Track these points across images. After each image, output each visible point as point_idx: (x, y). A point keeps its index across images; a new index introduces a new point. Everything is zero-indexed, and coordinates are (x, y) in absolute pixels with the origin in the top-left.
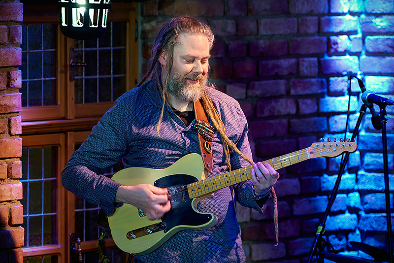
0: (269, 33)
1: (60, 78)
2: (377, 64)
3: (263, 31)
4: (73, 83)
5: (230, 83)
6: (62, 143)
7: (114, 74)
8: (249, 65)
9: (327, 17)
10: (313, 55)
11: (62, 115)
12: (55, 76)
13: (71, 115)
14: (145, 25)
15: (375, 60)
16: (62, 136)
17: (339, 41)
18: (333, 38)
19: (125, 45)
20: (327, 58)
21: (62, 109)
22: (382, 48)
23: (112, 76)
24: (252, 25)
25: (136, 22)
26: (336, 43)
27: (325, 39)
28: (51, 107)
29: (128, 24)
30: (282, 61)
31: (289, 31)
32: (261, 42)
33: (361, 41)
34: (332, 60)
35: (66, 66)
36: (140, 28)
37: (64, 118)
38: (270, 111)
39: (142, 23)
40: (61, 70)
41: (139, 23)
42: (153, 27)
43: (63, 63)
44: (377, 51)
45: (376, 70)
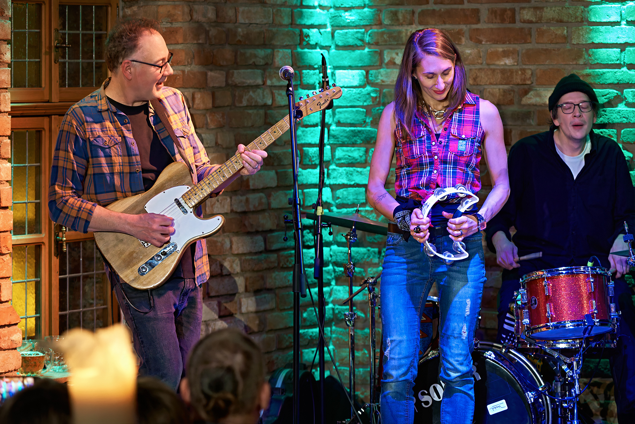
0: (247, 22)
1: (44, 59)
2: (348, 57)
3: (241, 20)
4: (58, 64)
5: (211, 70)
6: (46, 127)
7: (96, 59)
8: (228, 52)
9: (299, 9)
10: (287, 47)
11: (47, 98)
12: (40, 57)
13: (55, 98)
14: (126, 10)
15: (345, 53)
16: (46, 119)
17: (310, 34)
18: (305, 31)
19: (106, 30)
20: (299, 50)
21: (46, 92)
22: (351, 41)
23: (94, 61)
24: (231, 13)
25: (118, 7)
26: (308, 36)
27: (297, 31)
28: (35, 89)
29: (109, 8)
30: (259, 51)
31: (265, 21)
32: (240, 30)
33: (330, 35)
34: (305, 52)
35: (50, 47)
36: (121, 14)
37: (48, 102)
38: (248, 100)
39: (123, 8)
40: (46, 52)
41: (120, 8)
42: (134, 12)
43: (48, 45)
44: (347, 44)
45: (346, 63)
